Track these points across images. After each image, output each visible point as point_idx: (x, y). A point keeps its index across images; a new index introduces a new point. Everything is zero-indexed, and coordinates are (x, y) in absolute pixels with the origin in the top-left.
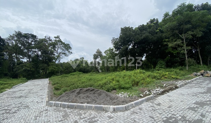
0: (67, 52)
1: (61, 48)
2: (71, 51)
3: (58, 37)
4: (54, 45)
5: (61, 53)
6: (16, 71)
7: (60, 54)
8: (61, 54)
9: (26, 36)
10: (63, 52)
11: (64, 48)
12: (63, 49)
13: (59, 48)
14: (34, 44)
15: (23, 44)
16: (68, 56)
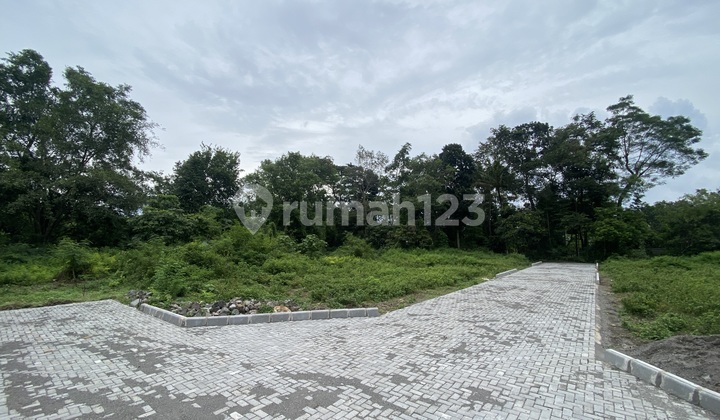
0: (673, 156)
1: (643, 144)
2: (695, 147)
3: (623, 105)
4: (609, 139)
5: (643, 164)
6: (501, 234)
7: (637, 169)
8: (644, 168)
9: (520, 134)
10: (654, 157)
11: (659, 139)
12: (651, 146)
13: (631, 145)
14: (541, 152)
15: (513, 160)
16: (681, 173)
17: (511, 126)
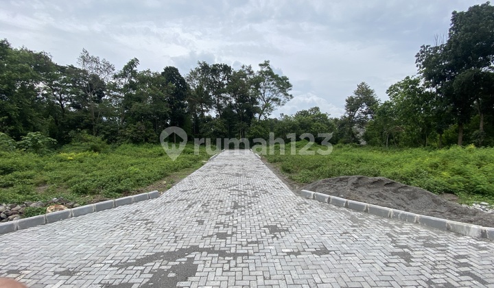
0: (281, 96)
1: (270, 88)
2: (289, 93)
3: (266, 64)
4: (257, 82)
5: (270, 99)
6: (203, 133)
7: (268, 101)
8: (270, 101)
9: (215, 70)
10: (274, 96)
11: (277, 86)
12: (274, 90)
13: (266, 88)
14: (227, 84)
15: (211, 87)
16: (283, 105)
17: (210, 64)
